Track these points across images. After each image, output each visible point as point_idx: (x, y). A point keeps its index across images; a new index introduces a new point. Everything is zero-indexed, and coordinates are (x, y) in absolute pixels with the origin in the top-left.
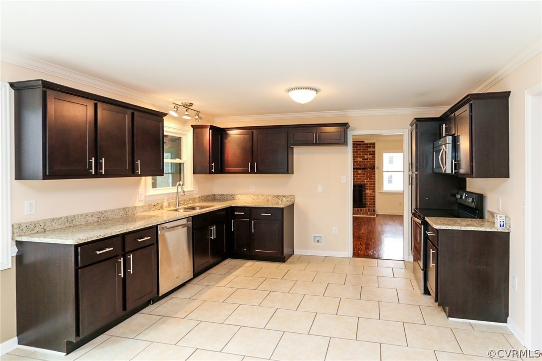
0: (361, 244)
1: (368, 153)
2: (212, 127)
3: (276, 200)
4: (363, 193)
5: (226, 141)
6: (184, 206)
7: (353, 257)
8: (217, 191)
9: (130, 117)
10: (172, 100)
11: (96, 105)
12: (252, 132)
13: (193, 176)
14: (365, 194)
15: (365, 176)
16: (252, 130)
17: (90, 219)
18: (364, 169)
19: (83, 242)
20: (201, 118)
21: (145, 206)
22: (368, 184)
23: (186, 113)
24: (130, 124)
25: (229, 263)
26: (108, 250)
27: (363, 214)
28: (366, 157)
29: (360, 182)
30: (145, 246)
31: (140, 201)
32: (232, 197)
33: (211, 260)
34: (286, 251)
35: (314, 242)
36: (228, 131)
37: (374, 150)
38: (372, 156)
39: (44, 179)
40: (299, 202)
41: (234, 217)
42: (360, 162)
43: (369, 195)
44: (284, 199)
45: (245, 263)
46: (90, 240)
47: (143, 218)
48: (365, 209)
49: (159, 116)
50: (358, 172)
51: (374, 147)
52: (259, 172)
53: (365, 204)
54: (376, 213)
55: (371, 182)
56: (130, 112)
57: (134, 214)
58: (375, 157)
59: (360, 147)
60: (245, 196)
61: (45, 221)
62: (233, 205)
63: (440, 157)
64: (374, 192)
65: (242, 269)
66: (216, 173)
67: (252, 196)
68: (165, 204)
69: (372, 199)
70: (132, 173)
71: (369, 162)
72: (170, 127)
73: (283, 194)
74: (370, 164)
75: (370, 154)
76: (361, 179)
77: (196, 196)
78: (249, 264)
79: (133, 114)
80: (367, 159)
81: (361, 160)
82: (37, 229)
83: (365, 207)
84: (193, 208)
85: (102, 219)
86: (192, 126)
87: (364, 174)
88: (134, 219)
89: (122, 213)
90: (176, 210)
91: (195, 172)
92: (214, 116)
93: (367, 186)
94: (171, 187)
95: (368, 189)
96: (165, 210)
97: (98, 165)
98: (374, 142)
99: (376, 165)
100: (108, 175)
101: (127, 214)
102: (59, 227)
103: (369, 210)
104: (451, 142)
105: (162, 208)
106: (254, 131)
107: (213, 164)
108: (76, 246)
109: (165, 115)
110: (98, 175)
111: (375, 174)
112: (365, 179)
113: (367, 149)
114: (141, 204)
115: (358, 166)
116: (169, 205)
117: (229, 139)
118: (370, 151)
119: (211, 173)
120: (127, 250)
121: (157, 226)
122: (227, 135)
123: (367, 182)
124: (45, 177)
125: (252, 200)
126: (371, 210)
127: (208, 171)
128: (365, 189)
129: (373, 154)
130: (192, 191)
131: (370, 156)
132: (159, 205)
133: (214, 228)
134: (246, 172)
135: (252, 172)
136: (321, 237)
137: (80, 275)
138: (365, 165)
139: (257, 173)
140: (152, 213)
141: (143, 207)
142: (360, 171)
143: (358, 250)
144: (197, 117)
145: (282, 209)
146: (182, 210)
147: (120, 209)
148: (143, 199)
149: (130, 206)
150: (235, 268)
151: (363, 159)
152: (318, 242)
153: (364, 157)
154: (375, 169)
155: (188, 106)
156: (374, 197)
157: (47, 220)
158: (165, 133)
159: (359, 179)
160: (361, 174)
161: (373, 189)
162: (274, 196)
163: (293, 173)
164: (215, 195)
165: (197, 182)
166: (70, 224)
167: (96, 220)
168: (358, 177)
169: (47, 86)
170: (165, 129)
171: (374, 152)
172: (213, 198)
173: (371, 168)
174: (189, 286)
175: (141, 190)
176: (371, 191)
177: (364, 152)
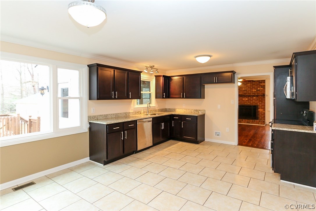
0: (246, 140)
1: (260, 87)
2: (164, 76)
3: (196, 112)
4: (257, 111)
5: (171, 82)
6: (151, 113)
7: (238, 145)
8: (167, 107)
9: (127, 74)
10: (145, 65)
11: (114, 71)
12: (183, 78)
13: (156, 100)
14: (258, 111)
15: (258, 100)
16: (183, 77)
17: (113, 116)
18: (257, 96)
19: (109, 124)
20: (158, 72)
21: (133, 112)
22: (260, 105)
23: (152, 70)
24: (127, 78)
25: (171, 141)
26: (117, 128)
27: (256, 124)
28: (259, 89)
29: (255, 104)
30: (131, 128)
31: (131, 110)
32: (174, 110)
33: (161, 139)
34: (199, 138)
35: (216, 135)
36: (172, 78)
37: (264, 84)
38: (263, 88)
39: (97, 100)
40: (207, 114)
41: (174, 120)
42: (255, 92)
43: (261, 112)
44: (200, 112)
45: (178, 143)
46: (111, 123)
47: (133, 117)
48: (257, 120)
49: (139, 73)
50: (253, 98)
51: (265, 82)
52: (186, 98)
53: (258, 117)
54: (266, 124)
55: (262, 104)
56: (127, 72)
57: (129, 116)
58: (265, 89)
59: (255, 83)
60: (180, 110)
61: (98, 116)
62: (173, 114)
63: (284, 89)
64: (265, 110)
65: (176, 145)
66: (166, 98)
67: (184, 110)
68: (142, 112)
69: (263, 115)
70: (128, 98)
71: (261, 92)
72: (144, 77)
73: (199, 109)
74: (262, 93)
75: (261, 87)
76: (255, 102)
77: (157, 109)
78: (180, 143)
79: (128, 73)
80: (259, 90)
81: (256, 91)
82: (95, 119)
83: (257, 119)
84: (155, 114)
85: (117, 116)
86: (155, 76)
87: (257, 99)
88: (129, 117)
89: (124, 115)
90: (147, 115)
91: (156, 98)
92: (166, 70)
93: (259, 107)
94: (139, 105)
95: (260, 108)
96: (142, 114)
97: (115, 94)
98: (264, 79)
99: (266, 93)
100: (118, 98)
101: (127, 115)
102: (102, 118)
103: (260, 121)
104: (290, 80)
105: (141, 113)
106: (184, 77)
107: (164, 94)
108: (107, 125)
109: (142, 72)
110: (115, 99)
111: (265, 99)
112: (258, 102)
113: (260, 84)
114: (132, 111)
115: (253, 95)
116: (144, 113)
117: (172, 81)
118: (262, 85)
119: (163, 98)
120: (124, 129)
121: (137, 120)
122: (171, 79)
123: (259, 104)
124: (98, 99)
125: (184, 112)
126: (262, 121)
127: (162, 97)
128: (258, 108)
129: (264, 87)
130: (155, 106)
131: (261, 88)
132: (140, 112)
133: (163, 124)
134: (180, 98)
135: (183, 98)
136: (219, 133)
137: (108, 136)
138: (257, 94)
139: (185, 98)
140: (136, 115)
141: (133, 113)
142: (254, 98)
143: (243, 143)
144: (156, 72)
145: (197, 117)
146: (149, 115)
147: (124, 113)
148: (133, 109)
149: (127, 112)
150: (173, 144)
151: (257, 90)
152: (218, 135)
153: (257, 89)
154: (265, 96)
155: (152, 67)
156: (265, 113)
157: (98, 115)
158: (141, 80)
159: (254, 102)
160: (255, 99)
161: (263, 109)
162: (195, 110)
163: (204, 98)
164: (166, 109)
165: (157, 102)
166: (106, 117)
167: (115, 117)
168: (253, 101)
169: (99, 65)
170: (141, 78)
171: (265, 85)
172: (165, 110)
173: (262, 96)
174: (151, 149)
175: (132, 105)
176: (262, 109)
177: (257, 86)
